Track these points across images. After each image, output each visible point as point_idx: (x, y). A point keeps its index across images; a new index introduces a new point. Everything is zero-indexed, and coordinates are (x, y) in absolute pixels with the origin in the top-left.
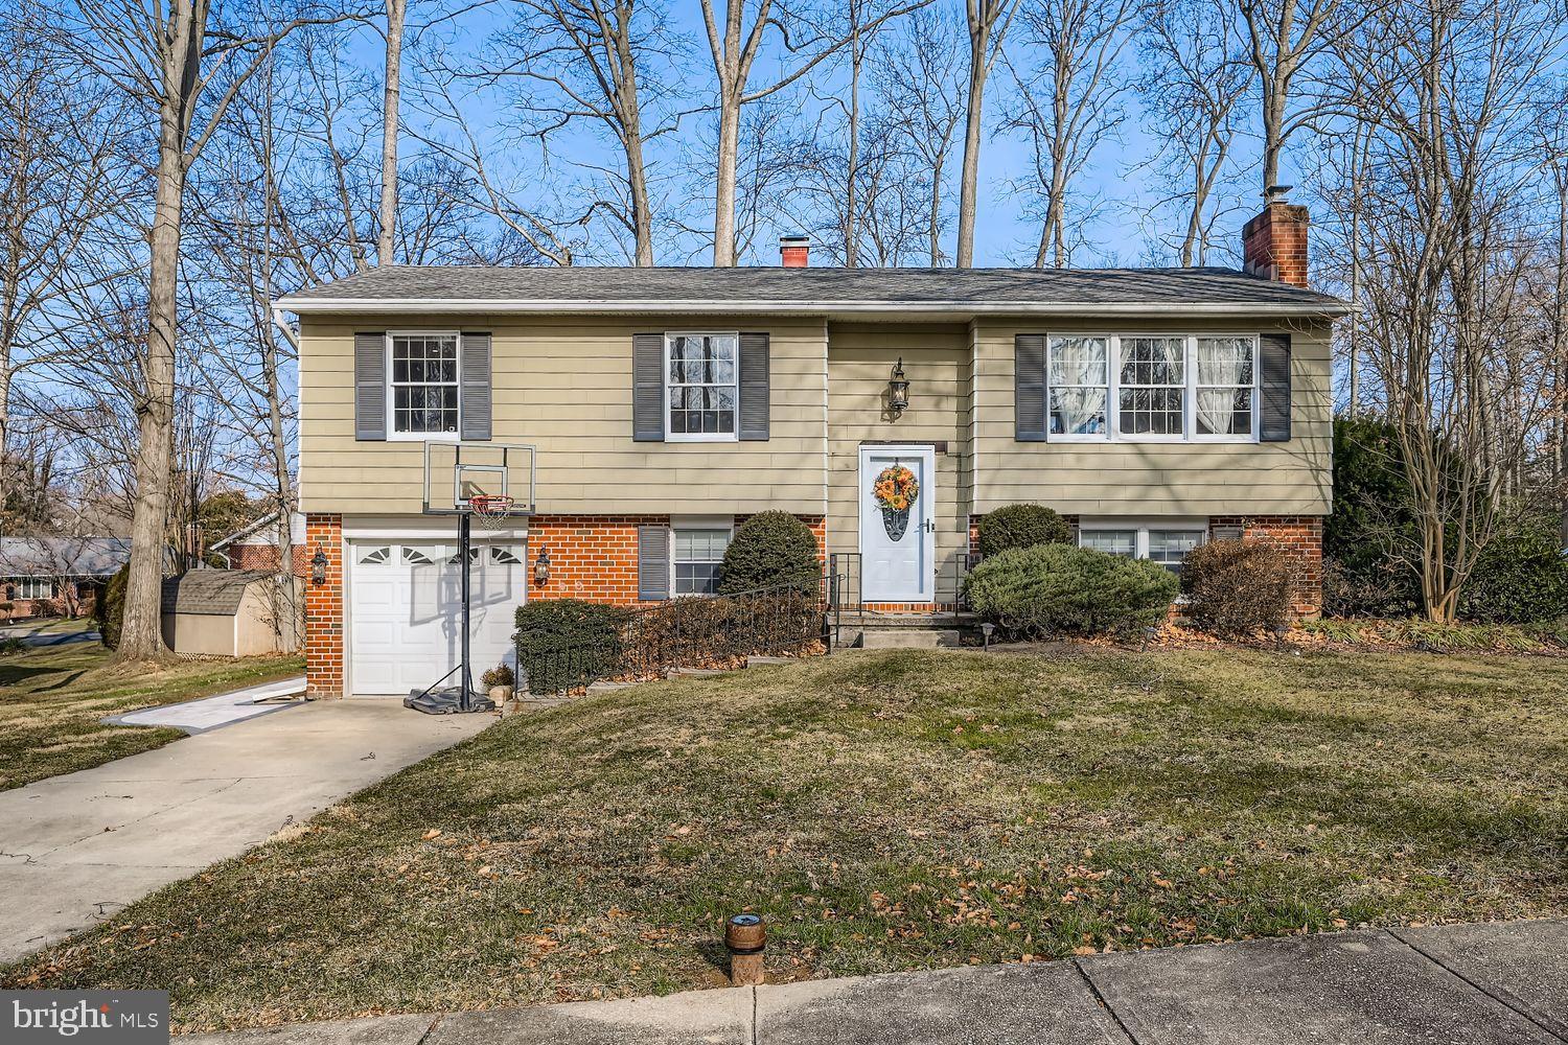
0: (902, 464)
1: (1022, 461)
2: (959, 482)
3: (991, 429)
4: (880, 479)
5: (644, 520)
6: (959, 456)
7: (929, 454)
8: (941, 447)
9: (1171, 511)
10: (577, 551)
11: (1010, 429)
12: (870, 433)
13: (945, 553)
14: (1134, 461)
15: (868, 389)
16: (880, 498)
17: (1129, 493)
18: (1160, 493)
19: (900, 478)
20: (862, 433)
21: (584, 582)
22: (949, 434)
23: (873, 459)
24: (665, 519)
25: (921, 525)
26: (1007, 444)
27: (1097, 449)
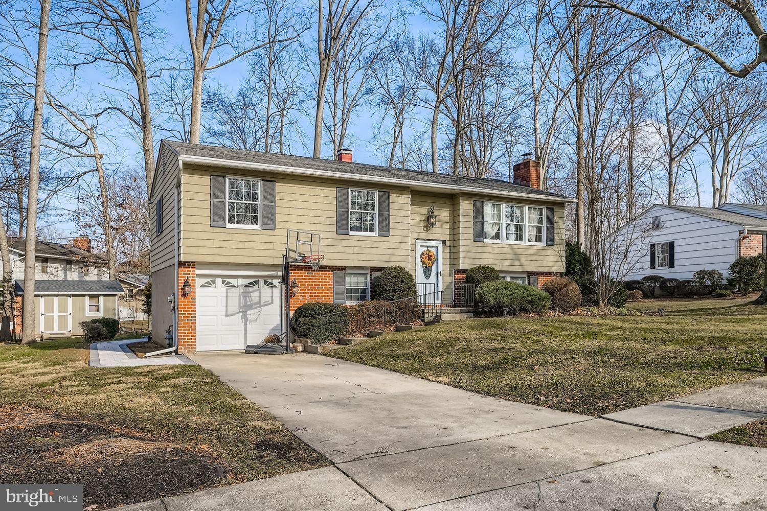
0: (430, 249)
1: (476, 249)
2: (450, 256)
3: (466, 236)
4: (423, 254)
5: (337, 269)
6: (450, 246)
7: (440, 245)
8: (444, 242)
9: (520, 269)
10: (307, 282)
11: (472, 237)
12: (419, 235)
13: (446, 284)
14: (510, 251)
15: (418, 217)
16: (423, 262)
17: (507, 263)
18: (517, 263)
19: (430, 254)
20: (416, 235)
21: (310, 296)
22: (447, 237)
23: (421, 246)
24: (343, 268)
25: (437, 274)
26: (470, 243)
27: (498, 246)
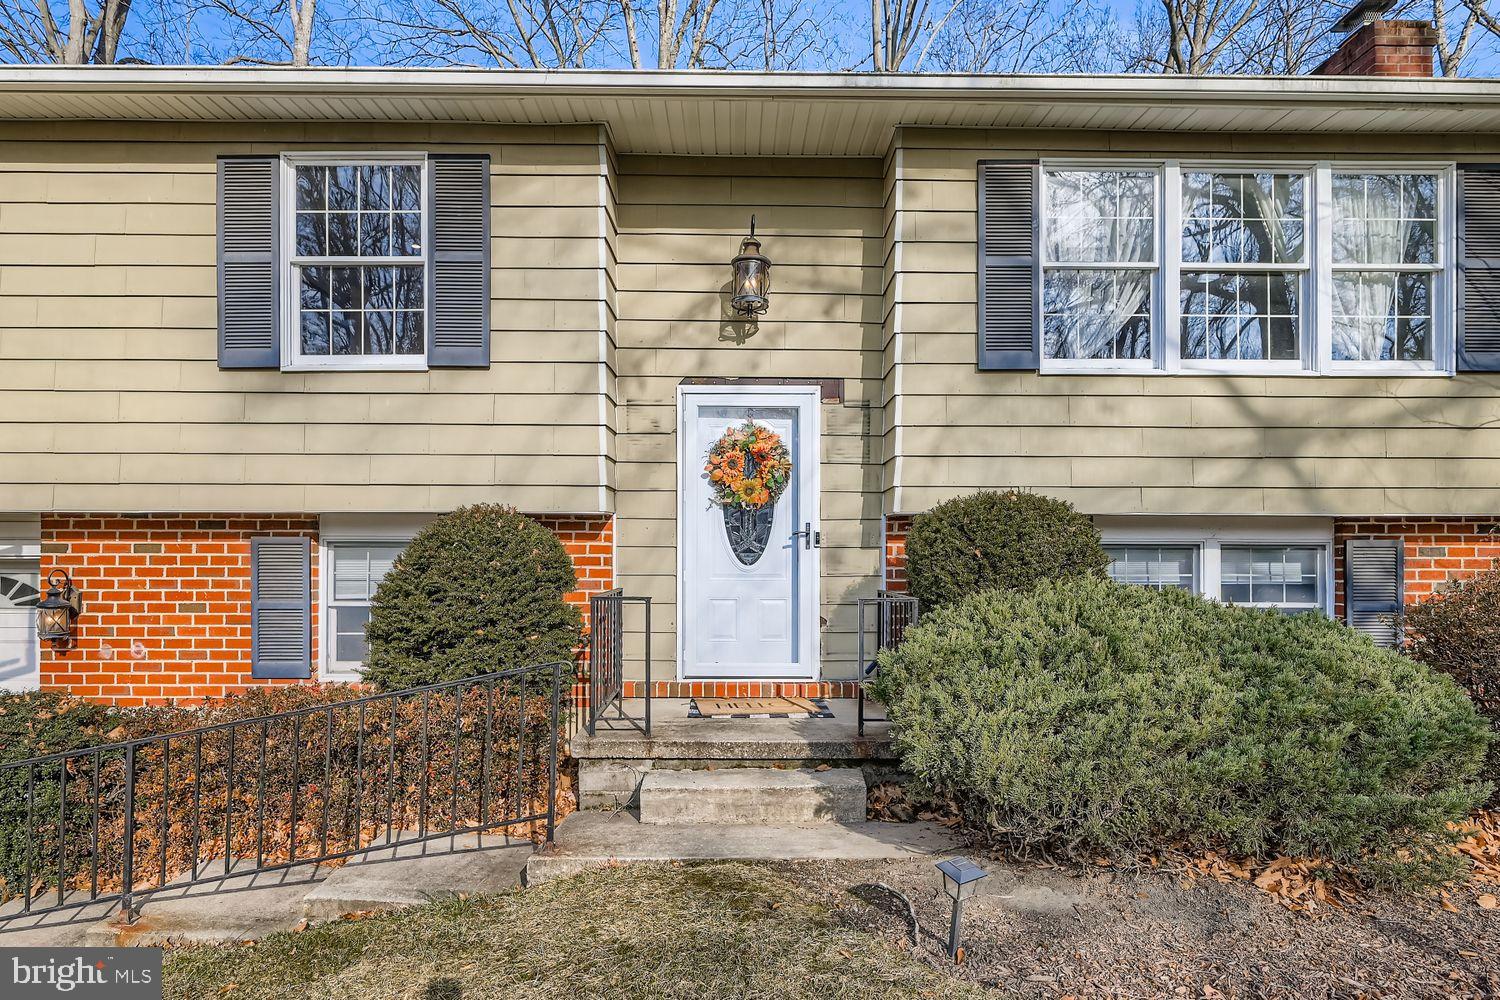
0: (759, 422)
2: (867, 453)
3: (931, 348)
4: (719, 450)
5: (264, 525)
6: (866, 406)
7: (810, 403)
8: (832, 389)
9: (1293, 508)
10: (134, 584)
11: (967, 348)
12: (702, 364)
13: (841, 585)
14: (1219, 410)
15: (702, 280)
16: (716, 483)
17: (1213, 474)
18: (1274, 475)
19: (755, 448)
20: (687, 363)
21: (147, 643)
22: (849, 366)
23: (703, 410)
24: (309, 525)
25: (796, 534)
26: (965, 379)
27: (1153, 387)
